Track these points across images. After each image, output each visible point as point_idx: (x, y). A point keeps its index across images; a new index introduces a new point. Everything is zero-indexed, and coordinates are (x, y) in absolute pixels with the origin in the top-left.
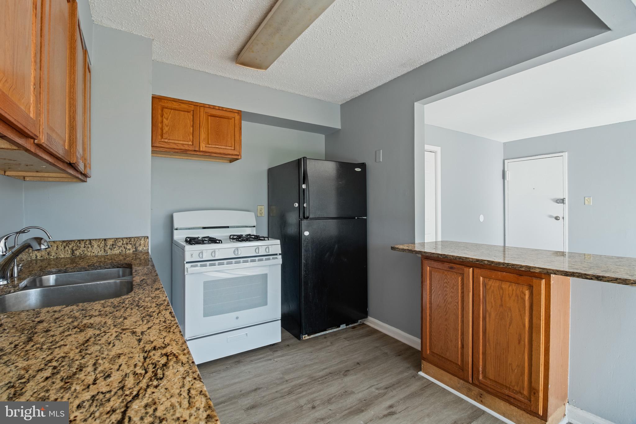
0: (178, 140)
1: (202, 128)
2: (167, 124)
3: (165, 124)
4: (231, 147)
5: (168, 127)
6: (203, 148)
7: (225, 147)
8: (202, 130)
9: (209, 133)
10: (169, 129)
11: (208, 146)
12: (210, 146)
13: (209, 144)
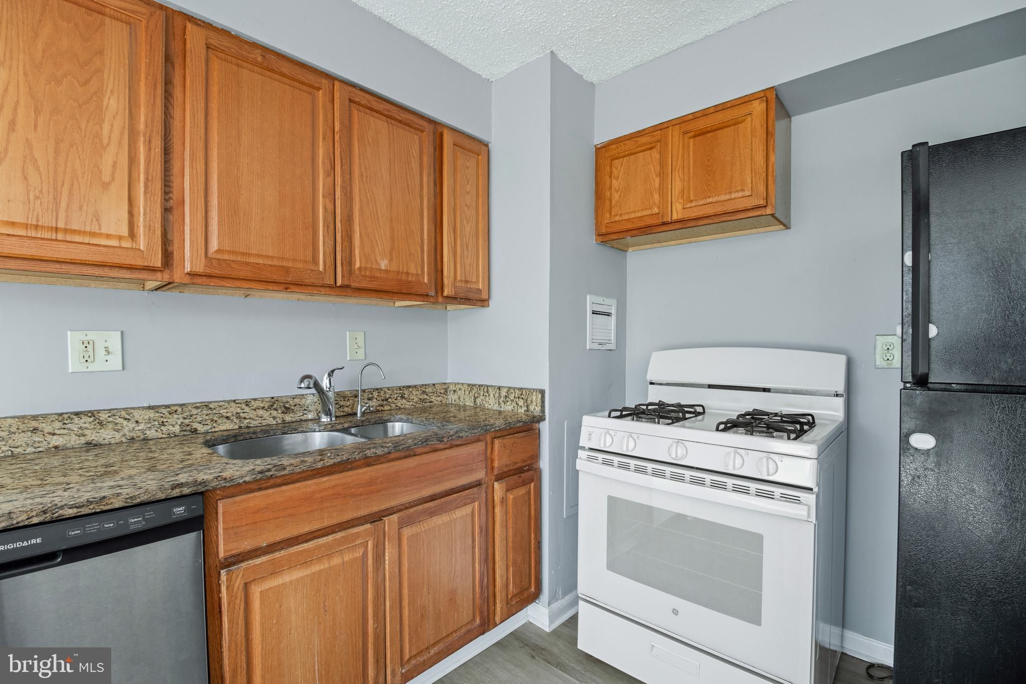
0: (634, 212)
1: (677, 171)
2: (617, 188)
3: (615, 189)
4: (742, 190)
5: (619, 193)
6: (677, 214)
7: (728, 197)
8: (677, 176)
9: (691, 175)
10: (620, 196)
11: (689, 205)
12: (693, 204)
13: (691, 201)
